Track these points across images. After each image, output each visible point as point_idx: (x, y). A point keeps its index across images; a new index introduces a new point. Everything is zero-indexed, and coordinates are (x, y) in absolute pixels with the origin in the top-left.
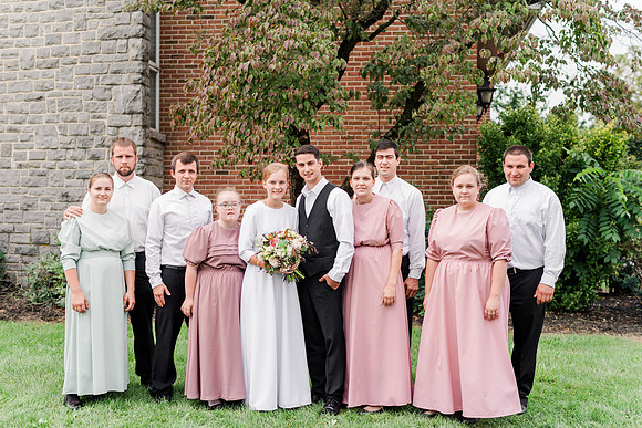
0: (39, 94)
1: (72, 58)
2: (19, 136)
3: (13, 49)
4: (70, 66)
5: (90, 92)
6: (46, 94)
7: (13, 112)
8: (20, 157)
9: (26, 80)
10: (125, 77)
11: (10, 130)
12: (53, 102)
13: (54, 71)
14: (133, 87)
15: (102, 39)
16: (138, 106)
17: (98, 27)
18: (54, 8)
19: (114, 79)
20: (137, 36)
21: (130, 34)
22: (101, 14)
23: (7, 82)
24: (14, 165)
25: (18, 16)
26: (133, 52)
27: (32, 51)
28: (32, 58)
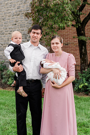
1: (23, 12)
3: (10, 11)
4: (22, 15)
5: (27, 21)
6: (17, 23)
11: (9, 34)
13: (19, 16)
27: (14, 11)
28: (14, 13)
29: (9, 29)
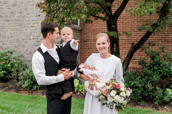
0: (39, 14)
8: (34, 36)
9: (36, 9)
29: (32, 20)
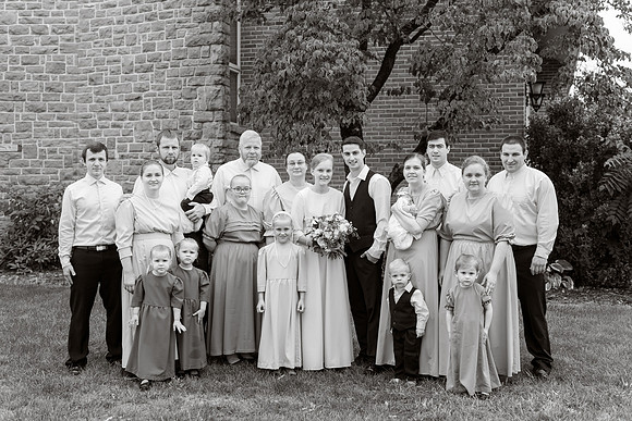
0: (138, 94)
1: (164, 63)
2: (121, 131)
3: (116, 56)
4: (162, 70)
5: (179, 92)
6: (143, 94)
7: (116, 110)
8: (122, 149)
9: (126, 82)
10: (208, 77)
11: (114, 126)
12: (149, 101)
13: (151, 73)
14: (214, 87)
15: (188, 46)
16: (219, 103)
17: (186, 35)
18: (149, 20)
19: (199, 80)
20: (217, 43)
21: (211, 41)
22: (188, 24)
23: (112, 85)
24: (117, 156)
25: (120, 27)
26: (214, 57)
27: (132, 57)
28: (132, 64)
